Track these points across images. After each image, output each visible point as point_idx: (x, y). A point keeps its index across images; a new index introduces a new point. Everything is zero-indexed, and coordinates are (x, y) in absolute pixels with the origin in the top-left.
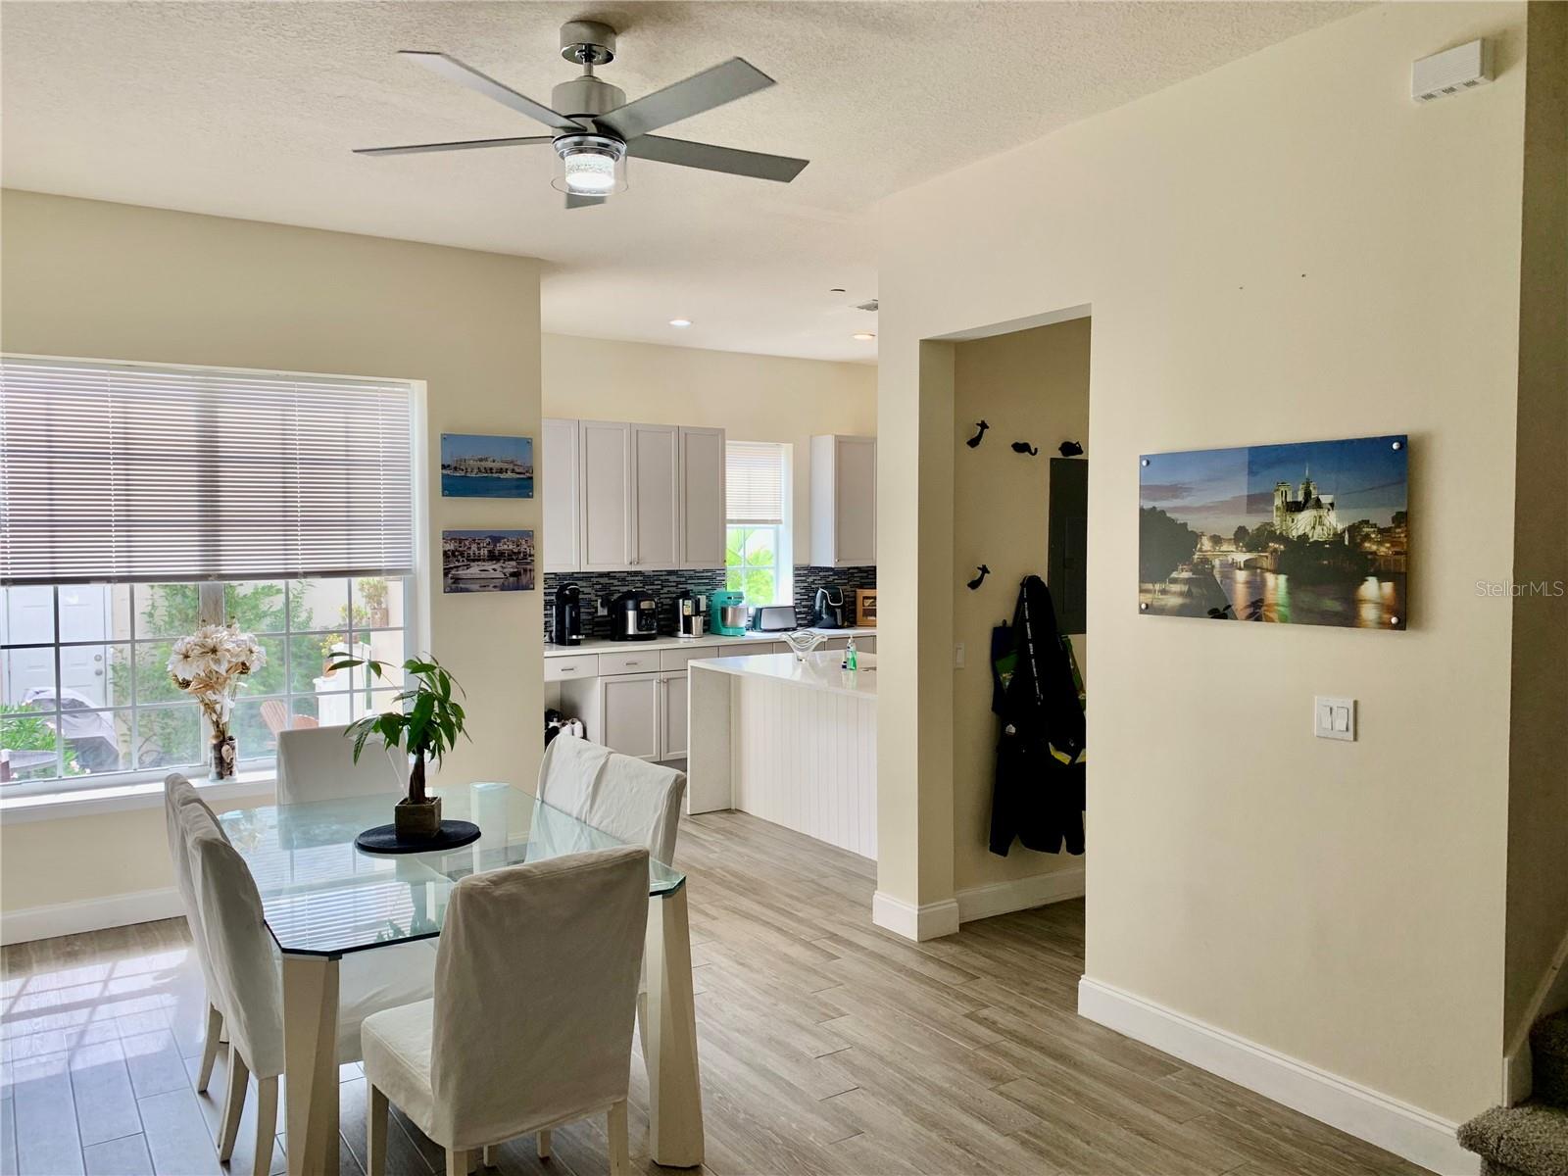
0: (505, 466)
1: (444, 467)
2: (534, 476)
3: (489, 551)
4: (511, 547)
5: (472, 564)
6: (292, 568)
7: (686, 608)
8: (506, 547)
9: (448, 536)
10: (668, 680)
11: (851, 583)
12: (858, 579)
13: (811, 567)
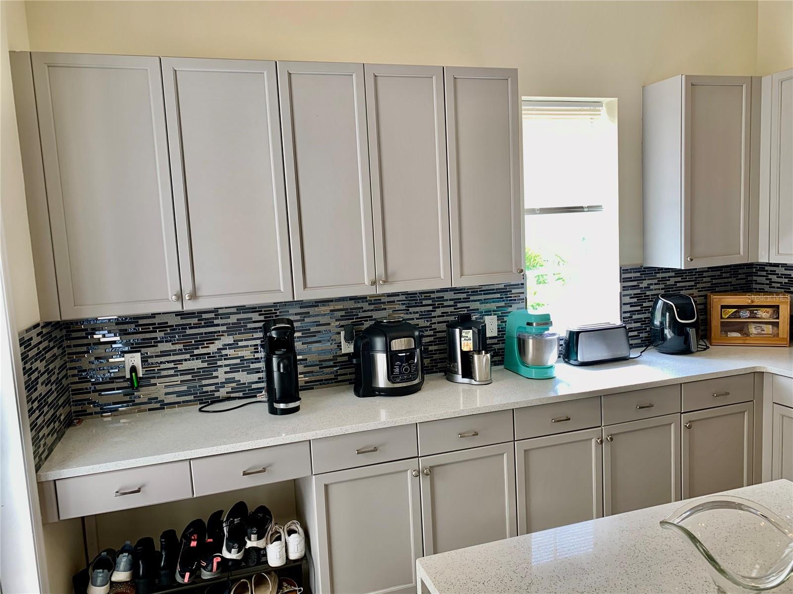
7: (465, 341)
10: (431, 468)
11: (698, 286)
12: (708, 279)
13: (644, 268)
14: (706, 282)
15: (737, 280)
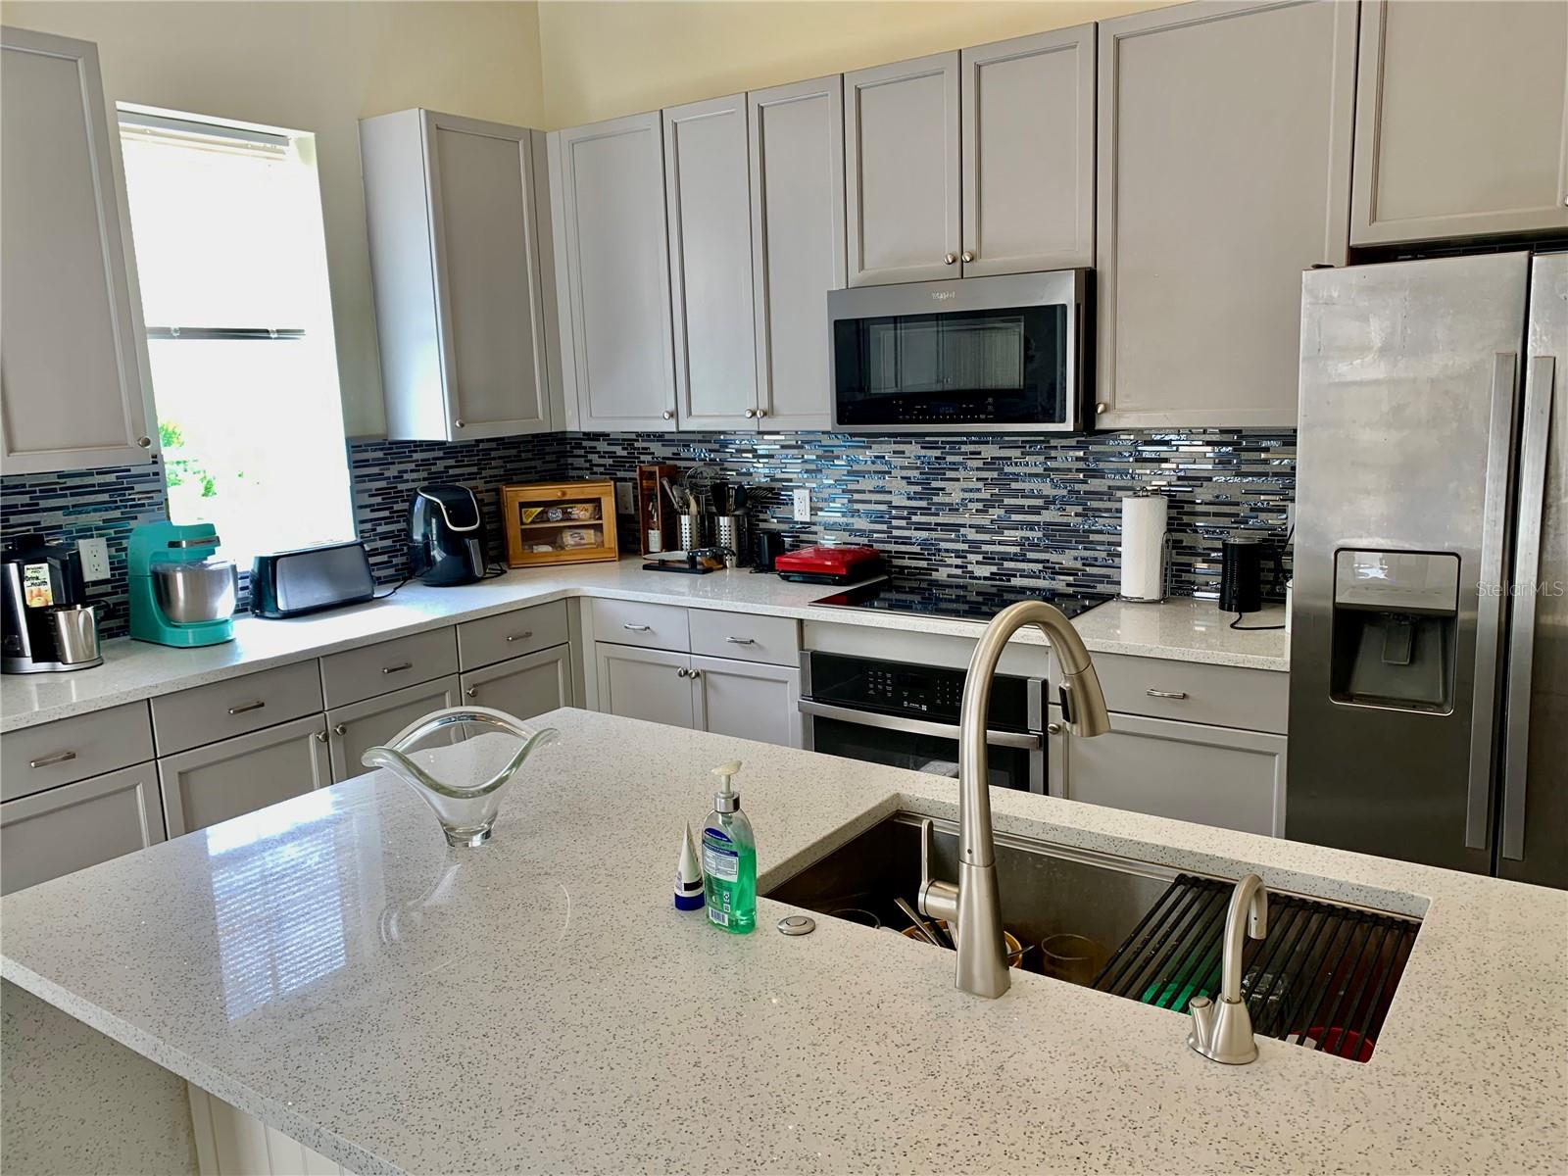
7: (33, 587)
11: (484, 473)
12: (500, 462)
13: (390, 444)
14: (495, 468)
15: (544, 463)
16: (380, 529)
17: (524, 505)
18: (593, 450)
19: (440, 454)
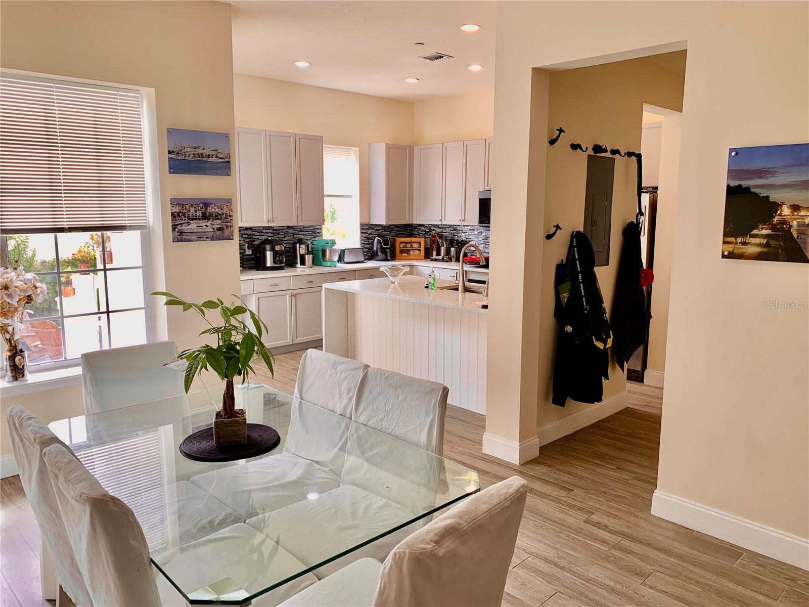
0: (211, 153)
1: (169, 152)
2: (231, 160)
3: (203, 213)
4: (217, 210)
5: (191, 222)
6: (59, 225)
7: (301, 250)
8: (213, 210)
9: (175, 202)
10: (296, 294)
13: (370, 224)
14: (394, 233)
15: (407, 232)
16: (365, 246)
17: (401, 243)
18: (420, 229)
19: (381, 228)
